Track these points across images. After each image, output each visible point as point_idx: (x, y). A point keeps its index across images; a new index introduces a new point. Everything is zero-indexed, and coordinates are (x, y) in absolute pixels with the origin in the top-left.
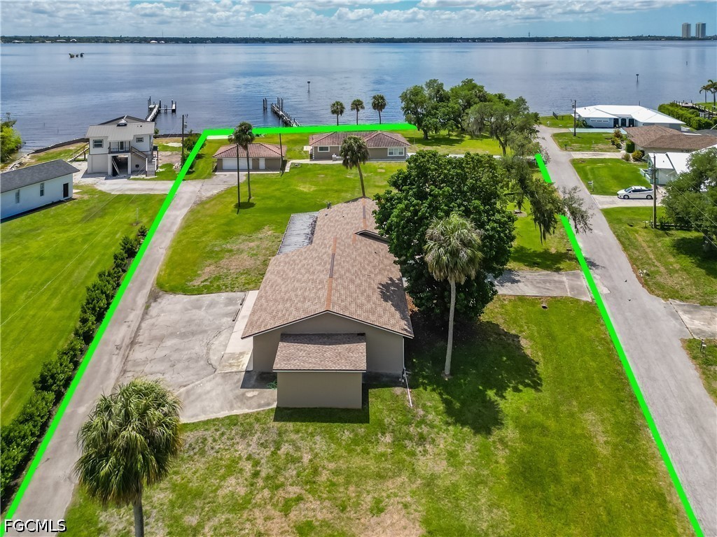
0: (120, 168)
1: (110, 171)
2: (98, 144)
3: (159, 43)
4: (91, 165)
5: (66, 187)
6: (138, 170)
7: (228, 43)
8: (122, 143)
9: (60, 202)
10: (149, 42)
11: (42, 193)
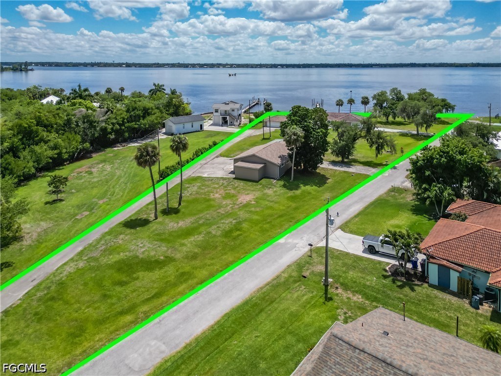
0: (225, 122)
1: (221, 123)
2: (217, 111)
3: (282, 68)
4: (214, 122)
5: (201, 125)
6: (232, 124)
7: (326, 67)
8: (226, 111)
9: (199, 131)
10: (277, 68)
11: (192, 126)
